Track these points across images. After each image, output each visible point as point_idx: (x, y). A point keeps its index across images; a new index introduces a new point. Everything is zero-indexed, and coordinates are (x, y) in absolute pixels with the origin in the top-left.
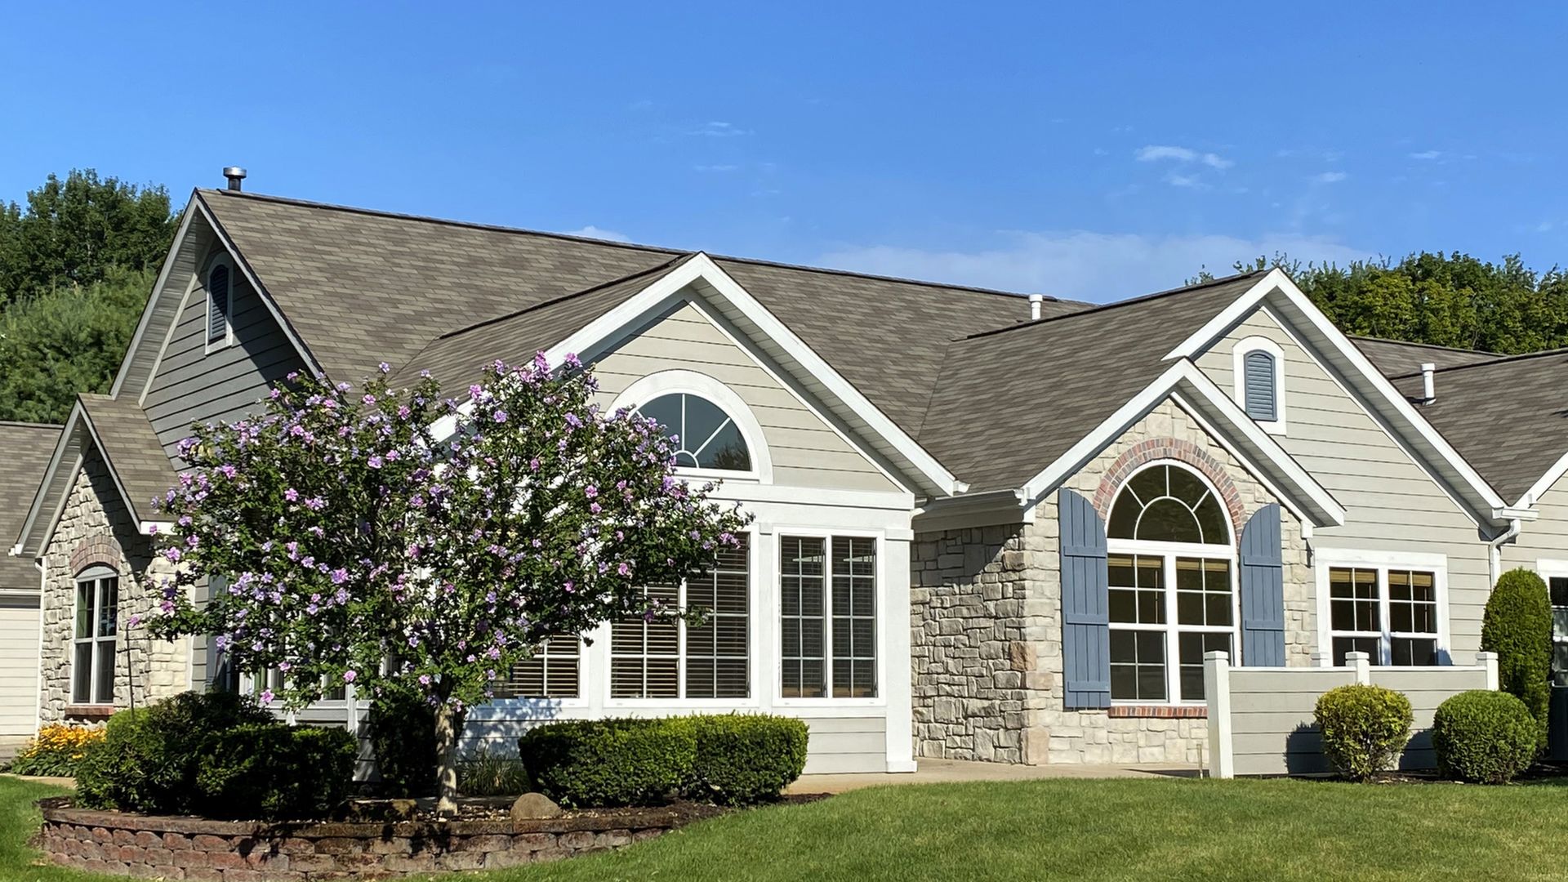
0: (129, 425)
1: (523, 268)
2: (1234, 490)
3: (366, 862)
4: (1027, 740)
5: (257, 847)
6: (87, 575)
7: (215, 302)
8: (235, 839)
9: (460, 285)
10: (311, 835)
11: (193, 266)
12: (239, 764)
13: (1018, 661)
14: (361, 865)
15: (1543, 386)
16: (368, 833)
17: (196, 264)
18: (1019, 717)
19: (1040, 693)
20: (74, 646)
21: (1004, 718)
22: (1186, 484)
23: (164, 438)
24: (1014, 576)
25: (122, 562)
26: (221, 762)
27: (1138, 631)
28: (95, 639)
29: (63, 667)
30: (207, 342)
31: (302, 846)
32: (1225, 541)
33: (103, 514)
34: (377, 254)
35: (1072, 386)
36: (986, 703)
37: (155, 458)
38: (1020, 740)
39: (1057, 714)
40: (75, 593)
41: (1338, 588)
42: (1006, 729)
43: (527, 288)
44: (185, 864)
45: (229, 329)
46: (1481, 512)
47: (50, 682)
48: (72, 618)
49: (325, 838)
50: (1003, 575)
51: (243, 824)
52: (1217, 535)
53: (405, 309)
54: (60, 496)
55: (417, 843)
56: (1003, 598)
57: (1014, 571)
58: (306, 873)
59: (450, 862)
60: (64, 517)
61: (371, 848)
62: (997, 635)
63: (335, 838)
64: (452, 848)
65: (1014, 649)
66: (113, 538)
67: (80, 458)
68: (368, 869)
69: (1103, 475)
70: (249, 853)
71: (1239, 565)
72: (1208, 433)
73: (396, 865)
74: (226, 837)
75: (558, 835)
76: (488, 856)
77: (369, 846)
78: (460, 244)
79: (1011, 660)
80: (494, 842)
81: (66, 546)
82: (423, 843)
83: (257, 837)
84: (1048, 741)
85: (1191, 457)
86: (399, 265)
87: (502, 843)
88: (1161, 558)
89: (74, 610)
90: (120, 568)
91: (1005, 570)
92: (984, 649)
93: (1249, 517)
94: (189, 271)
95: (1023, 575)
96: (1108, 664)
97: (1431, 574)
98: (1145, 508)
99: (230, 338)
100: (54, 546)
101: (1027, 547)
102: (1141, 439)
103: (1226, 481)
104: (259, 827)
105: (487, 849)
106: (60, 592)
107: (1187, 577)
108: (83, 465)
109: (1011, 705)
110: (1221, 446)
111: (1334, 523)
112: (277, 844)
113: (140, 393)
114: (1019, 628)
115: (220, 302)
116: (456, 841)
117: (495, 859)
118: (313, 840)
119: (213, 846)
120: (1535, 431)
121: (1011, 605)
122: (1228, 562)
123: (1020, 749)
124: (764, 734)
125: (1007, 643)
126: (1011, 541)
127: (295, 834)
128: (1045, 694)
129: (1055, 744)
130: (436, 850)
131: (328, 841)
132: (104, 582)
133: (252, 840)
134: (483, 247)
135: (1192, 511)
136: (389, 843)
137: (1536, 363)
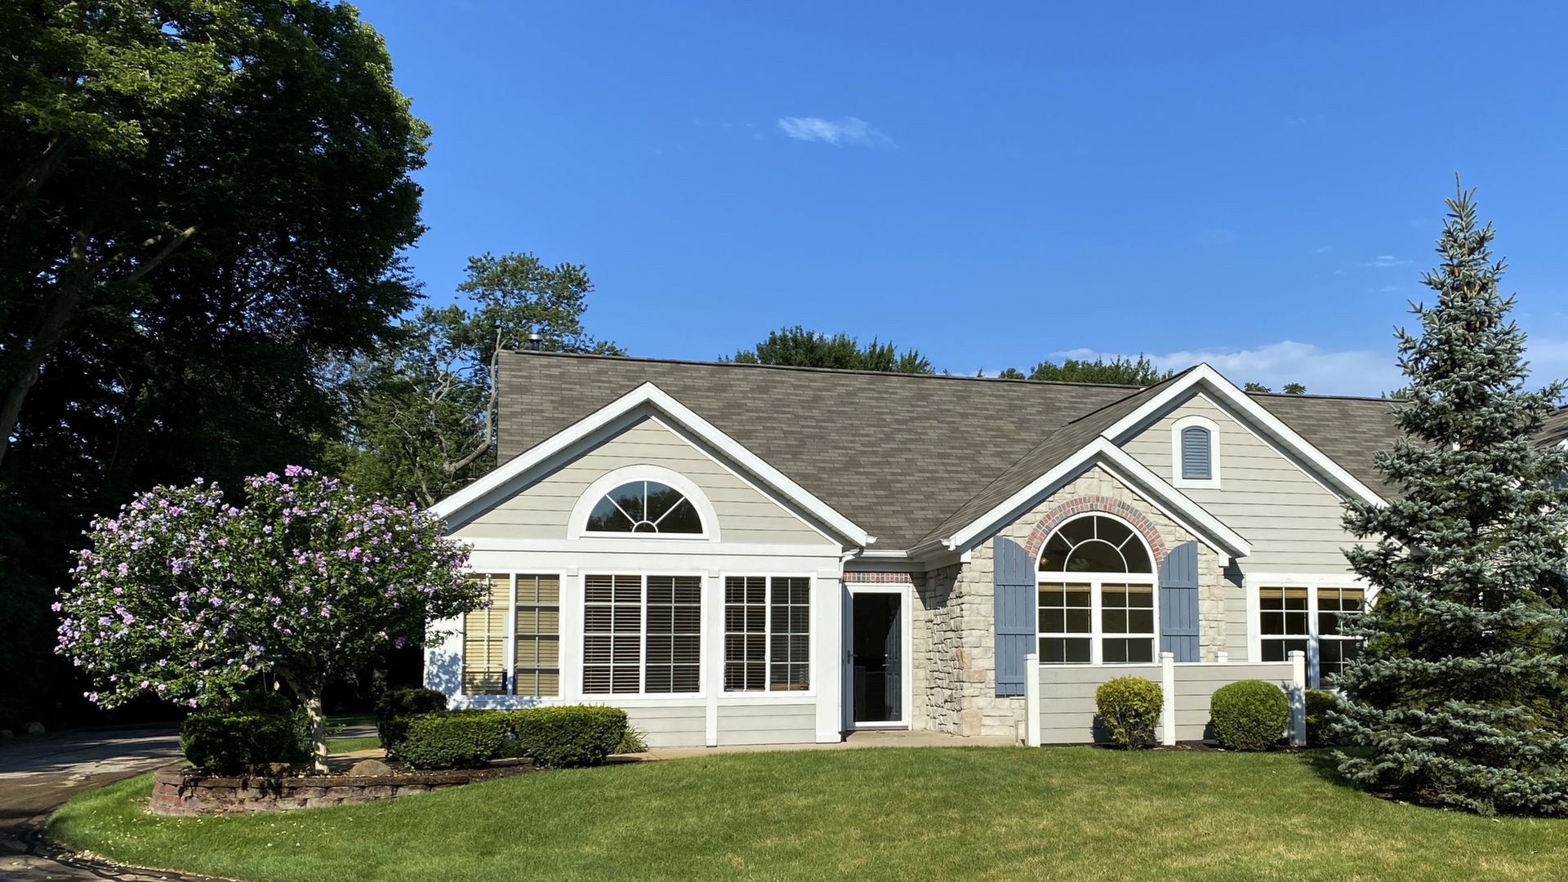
2: (1156, 532)
3: (232, 803)
4: (963, 719)
13: (961, 662)
16: (234, 784)
18: (960, 702)
19: (974, 685)
21: (956, 703)
22: (1112, 529)
24: (960, 601)
27: (1067, 639)
32: (1148, 570)
38: (960, 719)
39: (990, 700)
42: (957, 710)
49: (214, 787)
52: (1141, 566)
56: (956, 617)
61: (237, 795)
62: (954, 643)
63: (220, 787)
64: (283, 796)
65: (959, 654)
68: (234, 807)
69: (1035, 526)
71: (1160, 588)
72: (1132, 492)
76: (307, 801)
77: (235, 793)
79: (958, 661)
80: (312, 792)
82: (266, 792)
84: (981, 719)
85: (1116, 509)
88: (1088, 585)
91: (957, 597)
92: (950, 654)
93: (1169, 552)
95: (963, 600)
97: (1361, 590)
98: (1074, 548)
101: (964, 581)
102: (1070, 497)
103: (1148, 526)
107: (1112, 598)
110: (1145, 501)
121: (958, 622)
122: (1149, 586)
125: (957, 650)
126: (959, 576)
128: (979, 685)
129: (987, 721)
133: (183, 788)
135: (1118, 549)
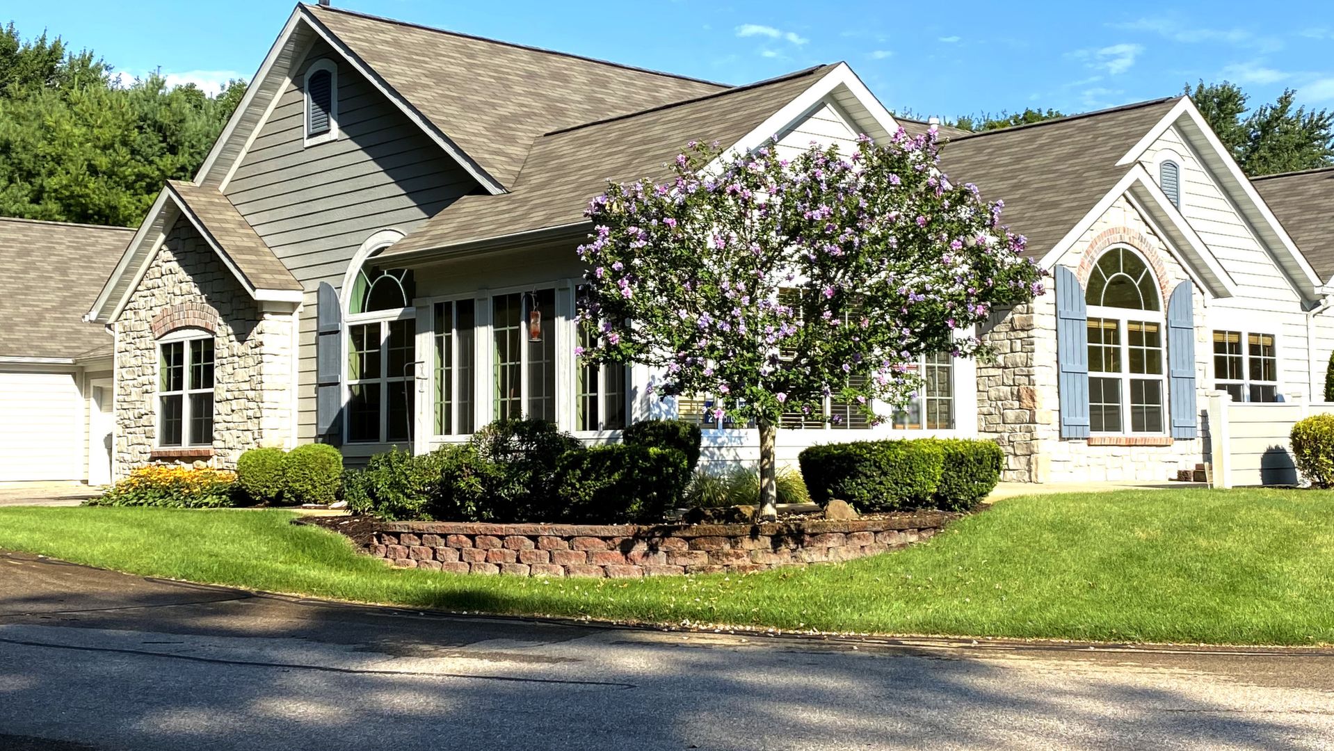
0: (219, 208)
1: (567, 81)
2: (1163, 270)
3: (738, 557)
4: (1037, 463)
5: (637, 546)
6: (172, 338)
7: (314, 101)
8: (615, 539)
9: (531, 93)
10: (688, 534)
11: (287, 71)
12: (609, 477)
13: (1027, 402)
14: (734, 559)
15: (1314, 196)
16: (738, 532)
17: (290, 70)
18: (1028, 445)
19: (1044, 427)
20: (158, 400)
21: (1013, 446)
22: (1134, 264)
23: (252, 220)
24: (1023, 335)
25: (219, 325)
26: (590, 475)
27: (1104, 379)
28: (186, 391)
29: (145, 417)
30: (306, 136)
31: (679, 545)
32: (1157, 309)
33: (192, 284)
34: (459, 65)
35: (1036, 186)
36: (995, 436)
37: (248, 236)
38: (1029, 463)
39: (1055, 443)
40: (158, 355)
41: (1219, 347)
42: (1015, 455)
43: (577, 97)
44: (566, 562)
45: (334, 124)
46: (1303, 289)
47: (128, 430)
48: (154, 374)
49: (701, 536)
50: (1012, 333)
51: (620, 527)
52: (1152, 305)
53: (502, 111)
54: (138, 270)
55: (777, 541)
56: (1012, 351)
57: (1023, 330)
58: (685, 567)
59: (805, 555)
60: (140, 288)
61: (740, 545)
62: (1005, 381)
63: (709, 537)
64: (805, 544)
65: (1024, 393)
66: (207, 305)
67: (162, 237)
68: (740, 562)
69: (1083, 254)
70: (629, 552)
71: (1167, 327)
72: (1147, 224)
73: (762, 559)
74: (604, 539)
75: (876, 533)
76: (831, 551)
77: (737, 543)
78: (514, 60)
79: (1019, 401)
80: (835, 539)
81: (142, 314)
82: (782, 541)
83: (637, 537)
84: (1049, 464)
85: (1136, 243)
86: (479, 75)
87: (840, 541)
88: (1117, 322)
89: (157, 368)
90: (216, 329)
91: (1013, 330)
92: (993, 394)
93: (1172, 290)
94: (284, 76)
95: (1031, 333)
96: (1088, 404)
97: (1272, 336)
98: (1108, 281)
99: (335, 131)
100: (129, 314)
101: (1035, 311)
102: (1106, 227)
103: (1158, 262)
104: (639, 529)
105: (831, 544)
106: (138, 352)
107: (1135, 337)
108: (165, 243)
109: (1020, 437)
110: (1155, 234)
111: (1228, 295)
112: (657, 543)
113: (221, 181)
114: (1028, 376)
115: (322, 100)
116: (807, 538)
117: (837, 552)
118: (687, 539)
119: (593, 546)
120: (1324, 229)
121: (1020, 357)
122: (1157, 325)
123: (1030, 471)
124: (983, 453)
125: (1016, 388)
126: (1019, 307)
127: (673, 534)
128: (1048, 428)
129: (1053, 466)
130: (792, 546)
131: (703, 540)
132: (195, 344)
133: (633, 540)
134: (530, 63)
135: (1137, 285)
136: (756, 541)
137: (1302, 179)
